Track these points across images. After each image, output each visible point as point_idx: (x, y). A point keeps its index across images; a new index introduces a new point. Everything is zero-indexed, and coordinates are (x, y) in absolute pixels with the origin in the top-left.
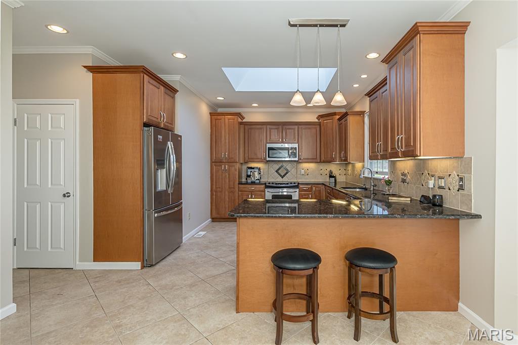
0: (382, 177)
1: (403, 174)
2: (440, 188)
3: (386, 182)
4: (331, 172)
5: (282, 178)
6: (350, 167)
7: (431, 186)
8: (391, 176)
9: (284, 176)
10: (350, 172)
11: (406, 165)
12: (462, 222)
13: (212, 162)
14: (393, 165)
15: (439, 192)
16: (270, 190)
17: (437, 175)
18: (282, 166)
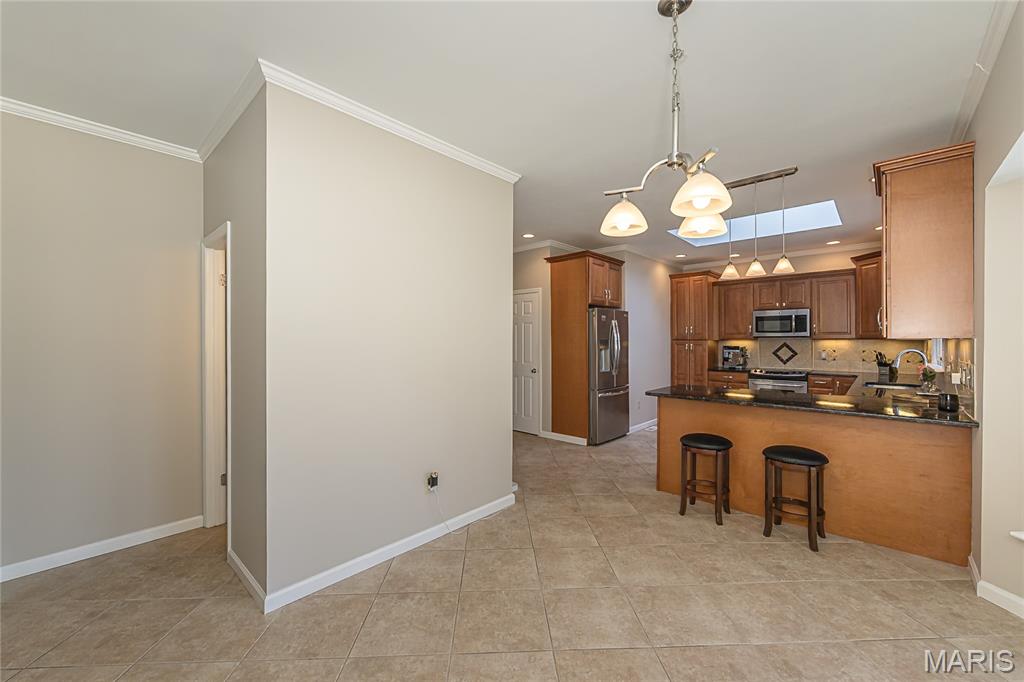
4: (881, 356)
5: (784, 363)
7: (957, 381)
9: (788, 360)
13: (672, 340)
16: (754, 380)
18: (785, 345)
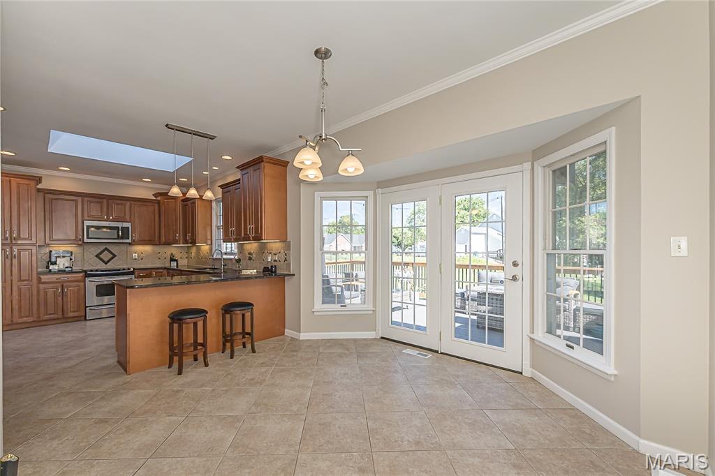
0: (232, 257)
1: (250, 254)
2: (275, 261)
3: (236, 260)
4: (172, 255)
5: (106, 263)
6: (194, 250)
7: (269, 260)
8: (239, 255)
9: (108, 261)
10: (193, 254)
11: (252, 246)
12: (286, 278)
14: (241, 248)
15: (274, 264)
16: (91, 279)
17: (273, 252)
18: (106, 249)
